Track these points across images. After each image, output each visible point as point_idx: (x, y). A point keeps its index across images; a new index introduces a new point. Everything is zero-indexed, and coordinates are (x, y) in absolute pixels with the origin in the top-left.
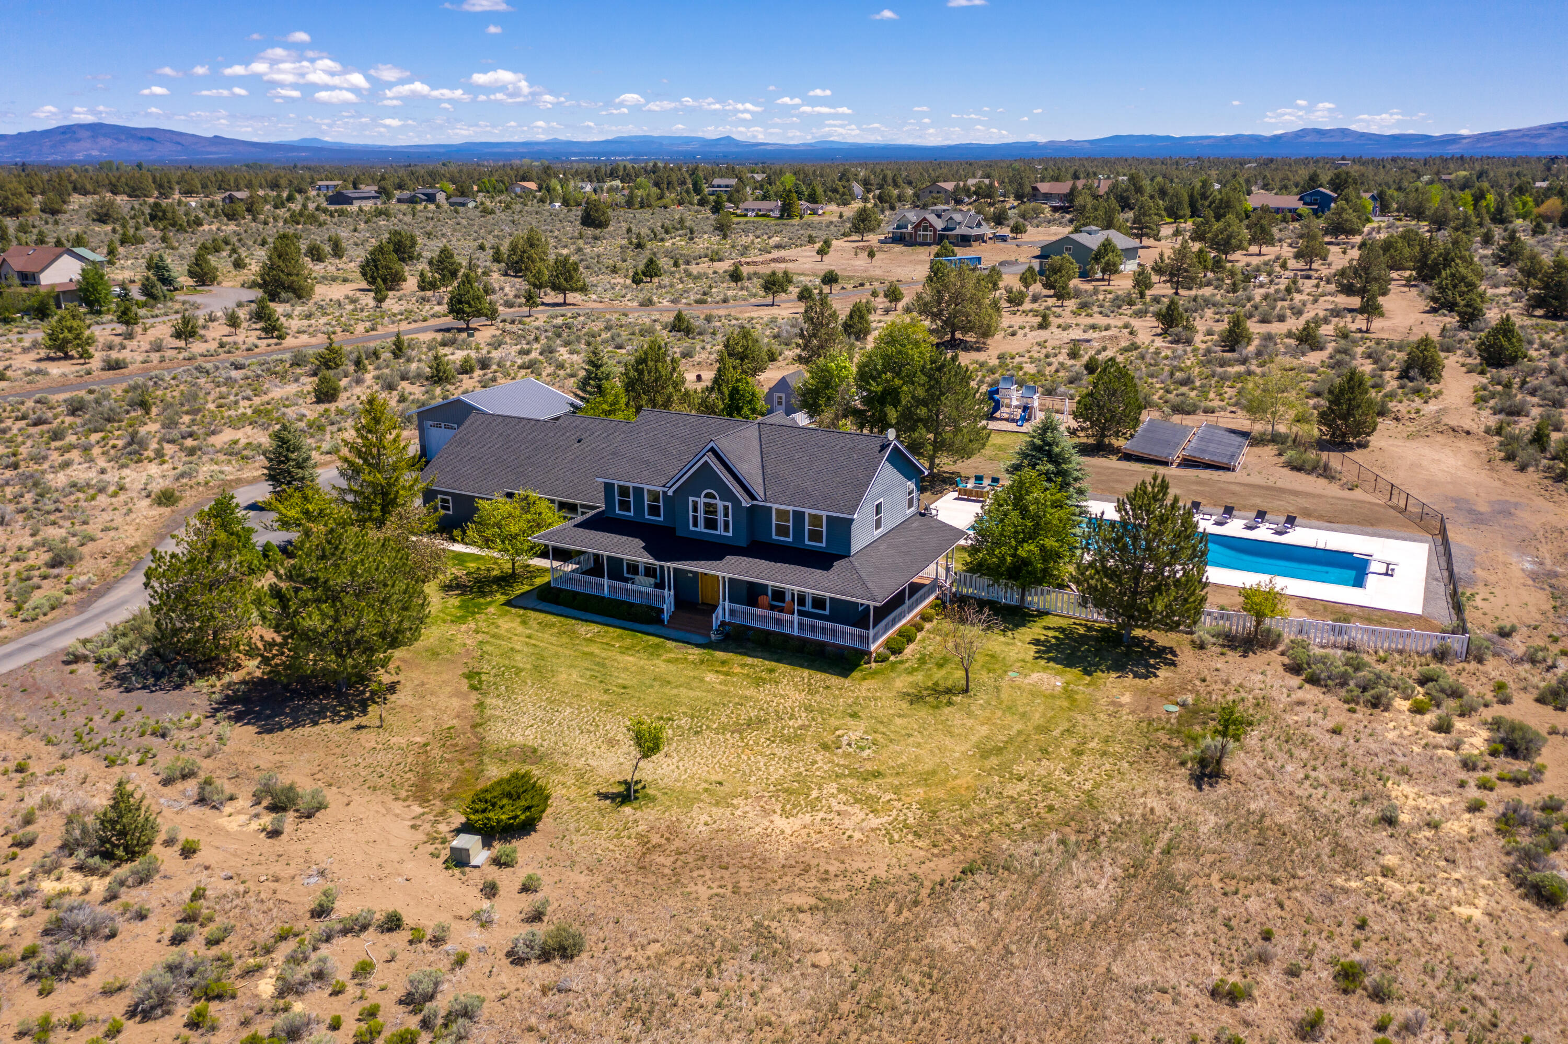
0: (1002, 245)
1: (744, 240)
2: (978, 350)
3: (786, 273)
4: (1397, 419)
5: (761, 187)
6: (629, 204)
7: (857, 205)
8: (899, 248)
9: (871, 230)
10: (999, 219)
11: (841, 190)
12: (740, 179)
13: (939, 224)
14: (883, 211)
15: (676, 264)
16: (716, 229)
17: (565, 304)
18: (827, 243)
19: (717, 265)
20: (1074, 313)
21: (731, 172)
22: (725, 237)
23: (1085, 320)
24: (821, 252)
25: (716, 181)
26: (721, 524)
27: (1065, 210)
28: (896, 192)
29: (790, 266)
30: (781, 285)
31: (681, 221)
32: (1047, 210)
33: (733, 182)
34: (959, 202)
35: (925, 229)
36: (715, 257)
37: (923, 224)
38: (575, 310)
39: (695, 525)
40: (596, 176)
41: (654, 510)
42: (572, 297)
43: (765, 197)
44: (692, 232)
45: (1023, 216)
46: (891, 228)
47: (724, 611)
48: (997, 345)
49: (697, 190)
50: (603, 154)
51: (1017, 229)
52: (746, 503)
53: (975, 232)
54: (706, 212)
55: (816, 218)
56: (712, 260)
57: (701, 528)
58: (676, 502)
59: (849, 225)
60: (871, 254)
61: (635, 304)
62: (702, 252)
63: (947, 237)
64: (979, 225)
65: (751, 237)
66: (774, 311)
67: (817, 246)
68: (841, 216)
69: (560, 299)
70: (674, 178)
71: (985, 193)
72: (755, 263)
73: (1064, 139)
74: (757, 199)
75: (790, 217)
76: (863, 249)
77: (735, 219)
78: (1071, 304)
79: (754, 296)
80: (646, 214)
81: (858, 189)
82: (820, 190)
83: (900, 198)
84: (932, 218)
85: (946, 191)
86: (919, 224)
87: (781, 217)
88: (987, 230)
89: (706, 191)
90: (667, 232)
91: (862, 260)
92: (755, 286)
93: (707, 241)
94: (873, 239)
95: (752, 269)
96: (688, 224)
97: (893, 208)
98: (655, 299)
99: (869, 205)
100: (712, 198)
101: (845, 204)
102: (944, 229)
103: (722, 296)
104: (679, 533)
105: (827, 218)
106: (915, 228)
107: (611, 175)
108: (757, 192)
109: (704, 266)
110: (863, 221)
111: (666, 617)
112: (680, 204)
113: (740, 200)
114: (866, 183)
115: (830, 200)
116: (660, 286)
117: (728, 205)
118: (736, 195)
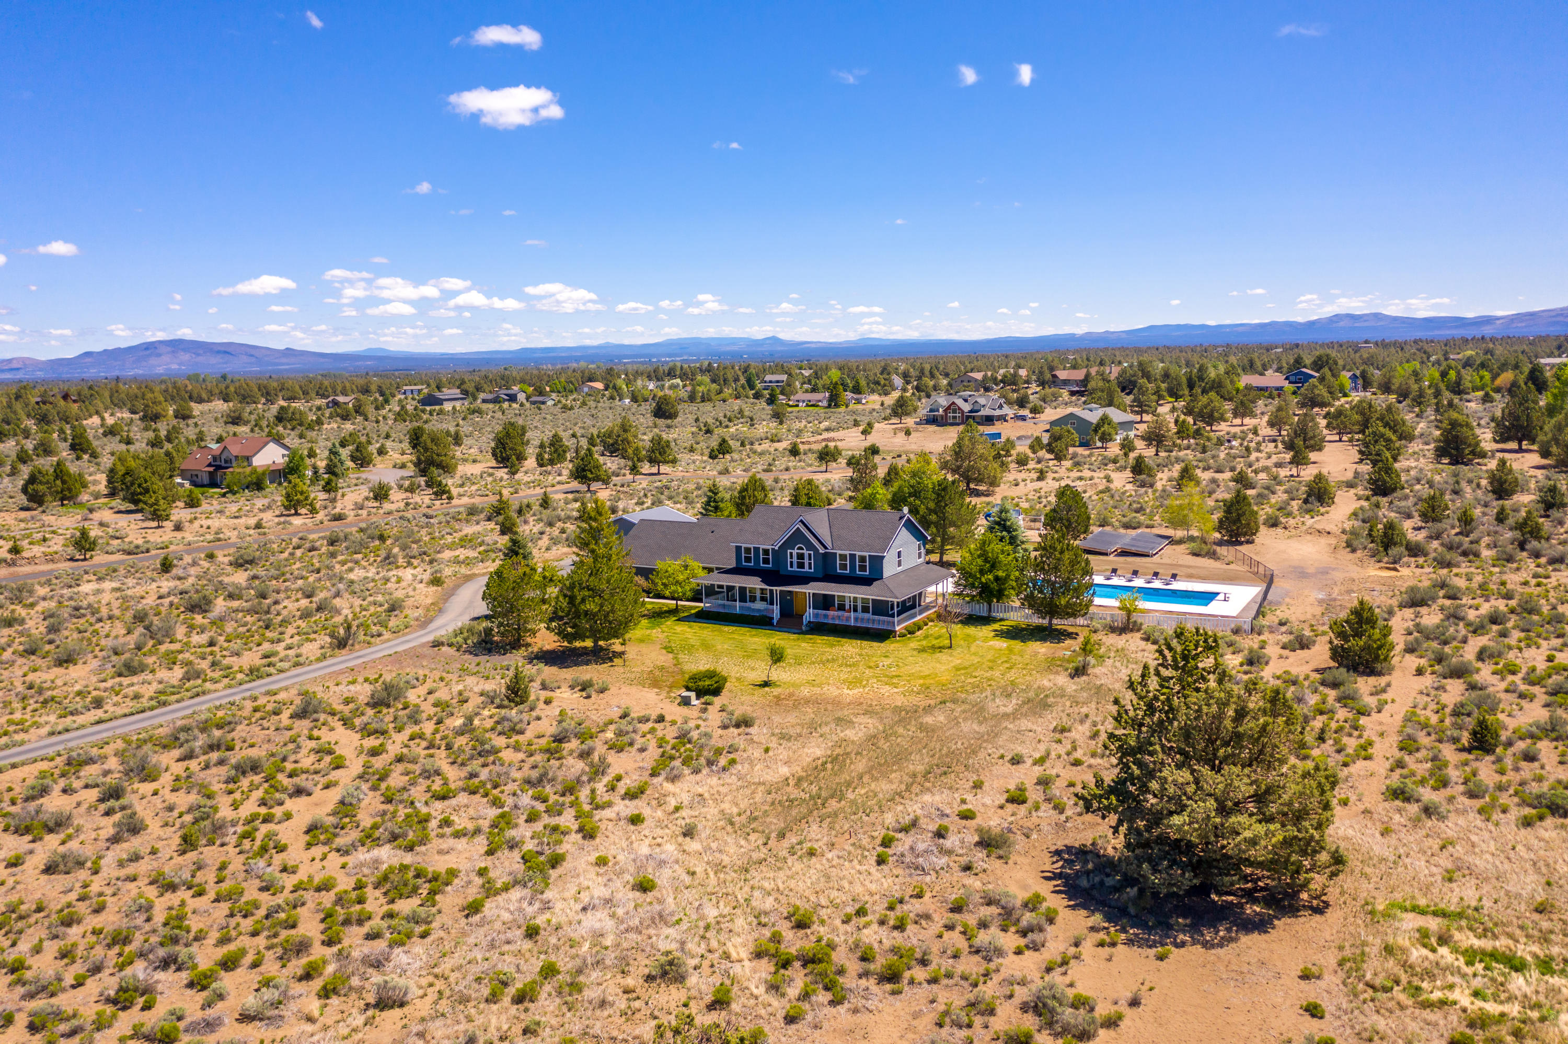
0: (1021, 423)
1: (798, 425)
2: (987, 495)
3: (836, 447)
4: (1285, 528)
5: (809, 382)
6: (692, 398)
7: (896, 395)
8: (932, 428)
9: (907, 414)
10: (1022, 403)
11: (883, 382)
12: (790, 375)
13: (966, 407)
14: (920, 399)
15: (743, 444)
16: (773, 416)
17: (659, 474)
18: (870, 425)
19: (776, 445)
20: (1068, 469)
21: (782, 369)
22: (781, 423)
23: (1075, 474)
24: (864, 432)
25: (768, 378)
26: (806, 565)
27: (1080, 393)
28: (931, 383)
29: (839, 444)
30: (833, 455)
31: (741, 412)
32: (1065, 394)
33: (784, 377)
34: (987, 389)
35: (954, 412)
36: (774, 439)
37: (952, 407)
38: (669, 477)
39: (792, 566)
40: (656, 375)
41: (766, 561)
42: (664, 468)
43: (814, 390)
44: (752, 419)
45: (1044, 400)
46: (925, 412)
47: (810, 614)
48: (1002, 492)
49: (752, 387)
50: (654, 356)
51: (1035, 411)
52: (822, 550)
53: (998, 413)
54: (762, 404)
55: (860, 407)
56: (772, 441)
57: (795, 568)
58: (780, 554)
59: (889, 411)
60: (908, 433)
61: (715, 473)
62: (763, 436)
63: (974, 418)
64: (1001, 407)
65: (804, 423)
66: (828, 475)
67: (861, 428)
68: (882, 404)
69: (654, 470)
70: (730, 376)
71: (1011, 381)
72: (809, 443)
73: (1101, 330)
74: (807, 391)
75: (837, 406)
76: (901, 429)
77: (790, 409)
78: (1067, 464)
79: (811, 465)
80: (708, 406)
81: (898, 381)
82: (863, 383)
83: (935, 388)
84: (960, 402)
85: (976, 380)
86: (949, 408)
87: (829, 406)
88: (1008, 411)
89: (759, 386)
90: (730, 420)
91: (901, 438)
92: (811, 458)
93: (765, 427)
94: (910, 421)
95: (806, 447)
96: (747, 413)
97: (928, 396)
98: (731, 469)
99: (908, 394)
100: (766, 392)
101: (886, 394)
102: (971, 411)
103: (783, 467)
104: (782, 572)
105: (870, 406)
106: (945, 411)
107: (669, 374)
108: (806, 386)
109: (766, 445)
110: (901, 406)
111: (775, 622)
112: (737, 398)
113: (792, 393)
114: (906, 376)
115: (873, 391)
116: (732, 460)
117: (781, 397)
118: (788, 389)
